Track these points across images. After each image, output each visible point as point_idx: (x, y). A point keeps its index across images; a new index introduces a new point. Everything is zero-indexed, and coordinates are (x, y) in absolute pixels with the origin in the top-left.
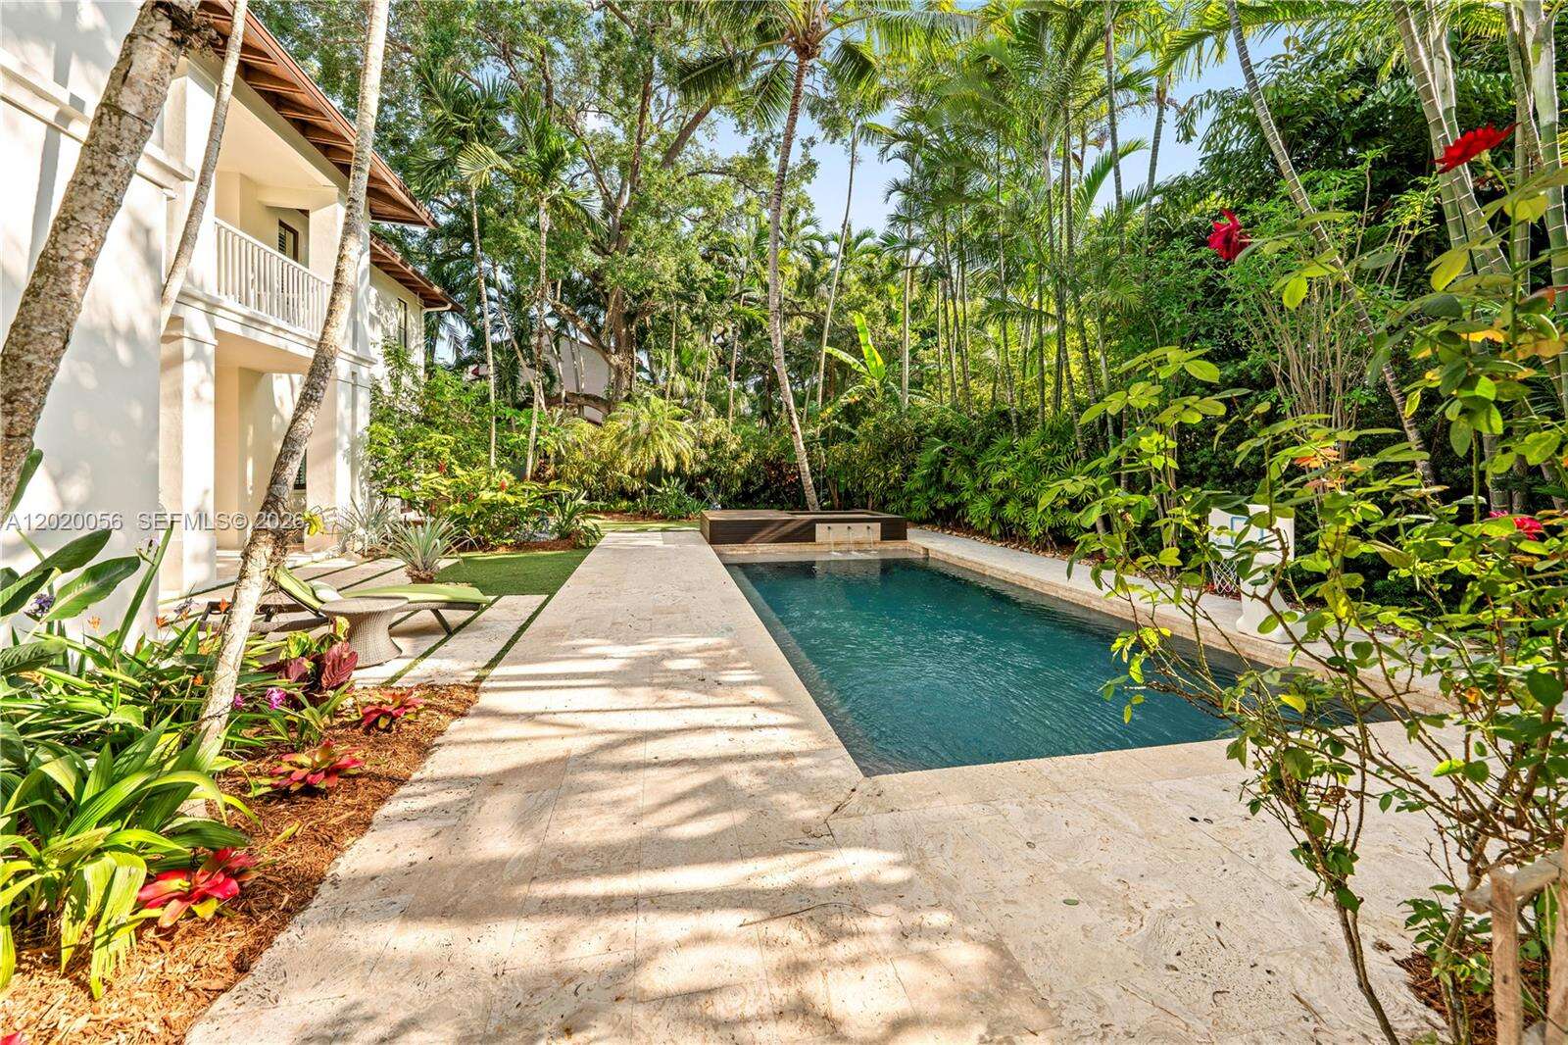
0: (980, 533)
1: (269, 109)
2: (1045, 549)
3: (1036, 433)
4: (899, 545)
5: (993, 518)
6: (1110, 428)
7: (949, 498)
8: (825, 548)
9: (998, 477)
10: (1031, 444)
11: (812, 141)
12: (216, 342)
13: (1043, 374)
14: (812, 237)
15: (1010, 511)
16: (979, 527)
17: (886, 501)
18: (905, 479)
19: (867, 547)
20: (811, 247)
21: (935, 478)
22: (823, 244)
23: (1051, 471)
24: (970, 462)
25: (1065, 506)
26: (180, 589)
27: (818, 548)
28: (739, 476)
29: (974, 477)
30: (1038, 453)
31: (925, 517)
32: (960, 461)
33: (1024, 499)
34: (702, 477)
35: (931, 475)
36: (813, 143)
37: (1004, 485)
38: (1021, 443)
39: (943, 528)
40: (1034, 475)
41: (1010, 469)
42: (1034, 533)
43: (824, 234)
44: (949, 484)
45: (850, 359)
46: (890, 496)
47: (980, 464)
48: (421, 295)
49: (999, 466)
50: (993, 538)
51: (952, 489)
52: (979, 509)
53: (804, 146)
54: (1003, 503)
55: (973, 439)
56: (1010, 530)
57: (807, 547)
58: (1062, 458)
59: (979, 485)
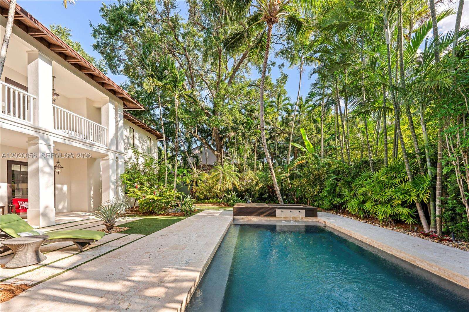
0: (354, 215)
1: (77, 70)
2: (387, 225)
3: (383, 170)
4: (314, 219)
5: (359, 209)
6: (428, 163)
7: (339, 200)
8: (280, 219)
9: (361, 191)
10: (381, 175)
11: (283, 65)
12: (54, 145)
13: (387, 144)
14: (287, 104)
15: (368, 206)
16: (353, 213)
17: (314, 201)
18: (321, 192)
19: (298, 219)
20: (287, 108)
21: (332, 191)
22: (291, 106)
23: (391, 187)
24: (348, 184)
25: (399, 204)
26: (39, 225)
27: (277, 219)
28: (258, 191)
29: (350, 191)
30: (384, 178)
31: (329, 207)
32: (344, 184)
33: (375, 201)
34: (245, 192)
35: (331, 190)
36: (284, 66)
37: (364, 194)
38: (375, 175)
39: (337, 212)
40: (381, 189)
41: (368, 187)
42: (380, 217)
43: (292, 103)
44: (339, 194)
45: (300, 147)
46: (315, 199)
47: (353, 185)
48: (156, 136)
49: (363, 185)
50: (360, 218)
51: (340, 196)
52: (352, 205)
53: (280, 68)
54: (364, 202)
55: (350, 174)
56: (369, 215)
57: (273, 218)
58: (397, 181)
59: (352, 194)
